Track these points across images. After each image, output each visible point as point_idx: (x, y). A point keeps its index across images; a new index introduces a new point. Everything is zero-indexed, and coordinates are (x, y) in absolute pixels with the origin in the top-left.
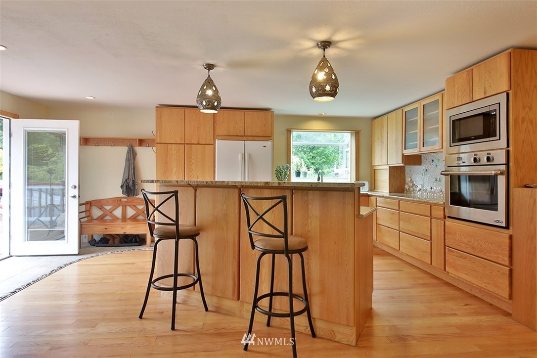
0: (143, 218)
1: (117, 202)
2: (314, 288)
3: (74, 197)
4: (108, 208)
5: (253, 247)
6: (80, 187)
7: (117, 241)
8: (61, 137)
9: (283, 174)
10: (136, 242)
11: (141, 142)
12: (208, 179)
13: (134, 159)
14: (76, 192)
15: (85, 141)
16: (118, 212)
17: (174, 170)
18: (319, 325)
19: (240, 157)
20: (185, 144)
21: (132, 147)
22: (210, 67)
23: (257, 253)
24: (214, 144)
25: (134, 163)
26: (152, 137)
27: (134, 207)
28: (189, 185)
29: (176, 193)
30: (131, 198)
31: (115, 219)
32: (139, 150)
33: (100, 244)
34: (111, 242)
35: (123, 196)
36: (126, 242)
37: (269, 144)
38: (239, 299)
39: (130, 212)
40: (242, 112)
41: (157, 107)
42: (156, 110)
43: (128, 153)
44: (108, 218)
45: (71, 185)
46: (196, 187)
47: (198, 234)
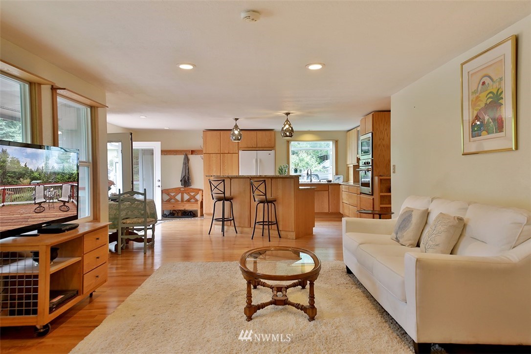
0: (194, 201)
1: (177, 190)
2: (280, 219)
3: (159, 186)
4: (172, 194)
5: (255, 201)
6: (163, 180)
7: (180, 214)
8: (151, 152)
9: (284, 171)
10: (191, 215)
11: (193, 152)
12: (235, 174)
13: (188, 163)
14: (160, 184)
15: (164, 152)
16: (179, 197)
17: (215, 169)
18: (282, 233)
19: (254, 161)
20: (220, 153)
21: (187, 155)
22: (236, 119)
23: (256, 203)
24: (238, 153)
25: (188, 166)
26: (200, 149)
27: (188, 194)
28: (228, 177)
29: (224, 181)
30: (186, 188)
31: (177, 201)
32: (191, 157)
33: (169, 216)
34: (176, 215)
35: (182, 186)
36: (185, 215)
37: (272, 152)
38: (250, 227)
39: (186, 197)
40: (255, 132)
41: (204, 131)
42: (203, 133)
43: (184, 159)
44: (173, 200)
45: (157, 180)
46: (231, 178)
47: (232, 199)
